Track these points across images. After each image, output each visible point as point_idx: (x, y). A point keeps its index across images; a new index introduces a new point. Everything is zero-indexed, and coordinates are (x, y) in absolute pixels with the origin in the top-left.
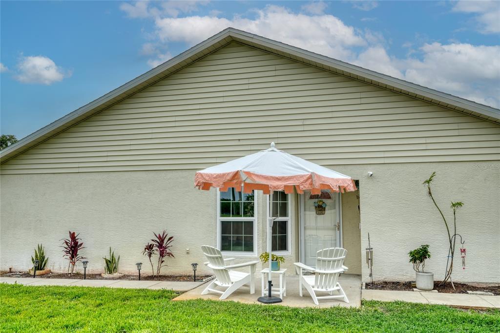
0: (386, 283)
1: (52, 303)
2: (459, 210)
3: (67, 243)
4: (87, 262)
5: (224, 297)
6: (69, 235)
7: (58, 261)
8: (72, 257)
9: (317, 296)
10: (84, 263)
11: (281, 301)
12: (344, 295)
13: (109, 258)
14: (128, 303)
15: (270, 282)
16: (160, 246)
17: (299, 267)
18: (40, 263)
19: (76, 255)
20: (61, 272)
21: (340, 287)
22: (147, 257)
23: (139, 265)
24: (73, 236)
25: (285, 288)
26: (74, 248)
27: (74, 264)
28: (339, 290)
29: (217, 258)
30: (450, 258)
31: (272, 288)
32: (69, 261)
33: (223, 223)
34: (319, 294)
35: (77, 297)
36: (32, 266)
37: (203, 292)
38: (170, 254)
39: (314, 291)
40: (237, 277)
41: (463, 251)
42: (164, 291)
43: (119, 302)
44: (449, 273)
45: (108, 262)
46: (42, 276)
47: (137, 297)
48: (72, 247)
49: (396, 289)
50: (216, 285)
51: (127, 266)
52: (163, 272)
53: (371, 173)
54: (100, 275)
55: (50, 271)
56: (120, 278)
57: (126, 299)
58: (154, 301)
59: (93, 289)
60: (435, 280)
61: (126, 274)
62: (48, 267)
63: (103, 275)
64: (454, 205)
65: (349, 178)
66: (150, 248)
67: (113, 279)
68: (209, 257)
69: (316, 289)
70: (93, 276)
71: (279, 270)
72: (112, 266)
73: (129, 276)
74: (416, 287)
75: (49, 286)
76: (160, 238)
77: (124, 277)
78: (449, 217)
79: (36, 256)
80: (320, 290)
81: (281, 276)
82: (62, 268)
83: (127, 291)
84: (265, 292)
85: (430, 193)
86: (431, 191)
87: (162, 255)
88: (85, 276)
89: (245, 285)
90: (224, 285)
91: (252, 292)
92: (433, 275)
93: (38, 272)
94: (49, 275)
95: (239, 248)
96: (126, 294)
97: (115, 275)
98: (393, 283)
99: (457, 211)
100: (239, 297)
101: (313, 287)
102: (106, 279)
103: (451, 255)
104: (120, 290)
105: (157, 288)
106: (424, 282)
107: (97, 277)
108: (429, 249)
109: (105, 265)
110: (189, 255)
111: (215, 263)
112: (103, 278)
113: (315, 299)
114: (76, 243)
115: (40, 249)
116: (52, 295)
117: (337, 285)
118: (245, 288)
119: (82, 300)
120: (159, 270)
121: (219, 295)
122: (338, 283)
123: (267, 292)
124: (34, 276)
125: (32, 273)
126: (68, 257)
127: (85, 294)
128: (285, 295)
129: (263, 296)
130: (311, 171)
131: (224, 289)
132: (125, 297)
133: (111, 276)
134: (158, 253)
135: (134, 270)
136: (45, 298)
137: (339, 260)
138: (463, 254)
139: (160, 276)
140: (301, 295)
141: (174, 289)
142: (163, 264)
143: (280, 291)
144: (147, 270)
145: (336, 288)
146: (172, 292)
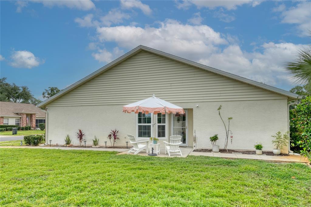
0: (202, 150)
1: (72, 155)
2: (231, 121)
3: (78, 134)
4: (86, 141)
5: (136, 153)
6: (79, 131)
7: (75, 141)
8: (80, 139)
9: (170, 153)
10: (85, 141)
11: (157, 155)
12: (181, 153)
13: (95, 140)
14: (99, 155)
15: (153, 148)
16: (114, 135)
17: (165, 143)
18: (68, 142)
19: (82, 139)
20: (76, 145)
21: (180, 150)
22: (109, 139)
23: (106, 142)
24: (80, 131)
25: (159, 151)
26: (81, 136)
27: (81, 142)
28: (179, 151)
29: (133, 139)
30: (227, 140)
31: (154, 151)
32: (79, 141)
33: (139, 126)
34: (171, 153)
35: (81, 153)
36: (65, 143)
37: (129, 152)
38: (118, 138)
39: (170, 152)
40: (141, 146)
41: (232, 137)
42: (114, 152)
43: (96, 155)
44: (226, 146)
45: (94, 141)
46: (69, 147)
47: (103, 153)
48: (80, 135)
49: (205, 152)
50: (133, 150)
51: (101, 143)
52: (115, 145)
53: (198, 106)
54: (91, 146)
55: (72, 145)
56: (99, 148)
57: (99, 154)
58: (109, 155)
59: (87, 151)
60: (220, 149)
61: (102, 146)
62: (71, 143)
63: (93, 146)
64: (229, 119)
65: (182, 108)
66: (110, 136)
67: (96, 148)
68: (130, 139)
69: (170, 151)
70: (89, 147)
71: (157, 144)
72: (96, 143)
73: (103, 147)
74: (212, 151)
75: (71, 150)
76: (113, 132)
77: (101, 147)
78: (227, 124)
79: (67, 139)
80: (172, 151)
81: (157, 146)
82: (77, 143)
83: (100, 151)
84: (151, 152)
85: (219, 114)
86: (220, 113)
87: (115, 139)
88: (85, 147)
89: (144, 150)
90: (136, 149)
91: (147, 152)
92: (219, 146)
93: (67, 145)
94: (71, 146)
95: (145, 136)
96: (99, 152)
97: (97, 146)
98: (205, 150)
99: (230, 121)
100: (142, 154)
101: (169, 150)
102: (94, 148)
103: (227, 138)
104: (98, 151)
105: (111, 151)
106: (215, 149)
107: (90, 147)
108: (218, 136)
109: (93, 142)
110: (126, 139)
111: (132, 141)
112: (92, 148)
113: (169, 154)
114: (82, 134)
115: (68, 136)
116: (72, 153)
117: (179, 150)
118: (144, 151)
119: (83, 154)
120: (114, 144)
121: (134, 153)
122: (179, 149)
123: (152, 152)
124: (66, 147)
125: (65, 146)
126: (79, 139)
127: (84, 152)
128: (159, 153)
129: (150, 153)
130: (165, 106)
131: (136, 151)
132: (98, 153)
133: (95, 147)
134: (113, 138)
135: (104, 145)
136: (69, 153)
137: (179, 140)
138: (232, 138)
139: (114, 147)
140: (166, 153)
141: (118, 151)
142: (115, 142)
143: (156, 152)
144: (109, 144)
145: (178, 151)
146: (116, 152)
